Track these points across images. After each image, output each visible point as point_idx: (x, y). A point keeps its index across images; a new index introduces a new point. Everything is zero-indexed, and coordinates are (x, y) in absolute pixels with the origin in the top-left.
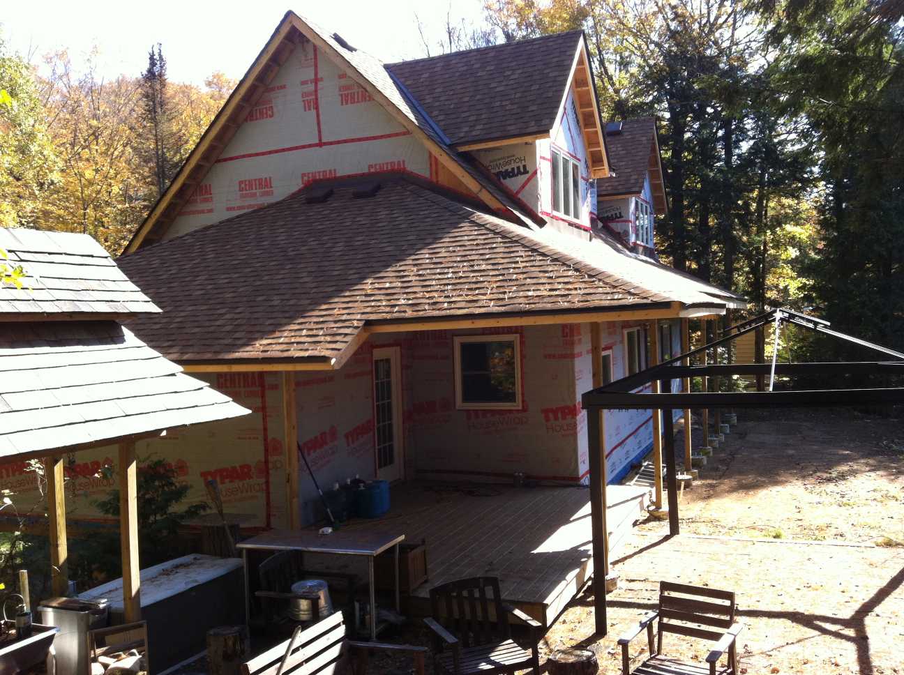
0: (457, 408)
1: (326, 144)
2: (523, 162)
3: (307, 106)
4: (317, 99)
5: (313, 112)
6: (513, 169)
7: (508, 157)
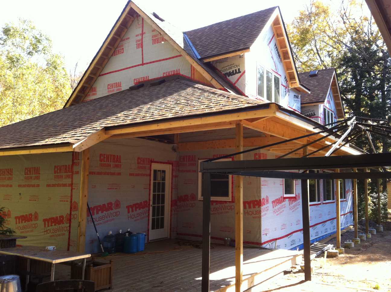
0: (198, 199)
1: (145, 64)
2: (238, 67)
3: (138, 47)
4: (142, 43)
5: (140, 49)
6: (233, 71)
7: (231, 65)
